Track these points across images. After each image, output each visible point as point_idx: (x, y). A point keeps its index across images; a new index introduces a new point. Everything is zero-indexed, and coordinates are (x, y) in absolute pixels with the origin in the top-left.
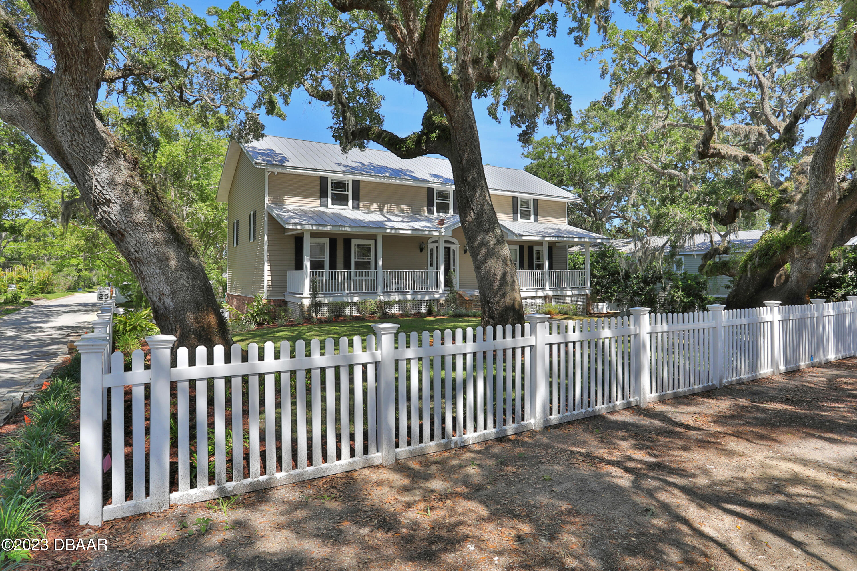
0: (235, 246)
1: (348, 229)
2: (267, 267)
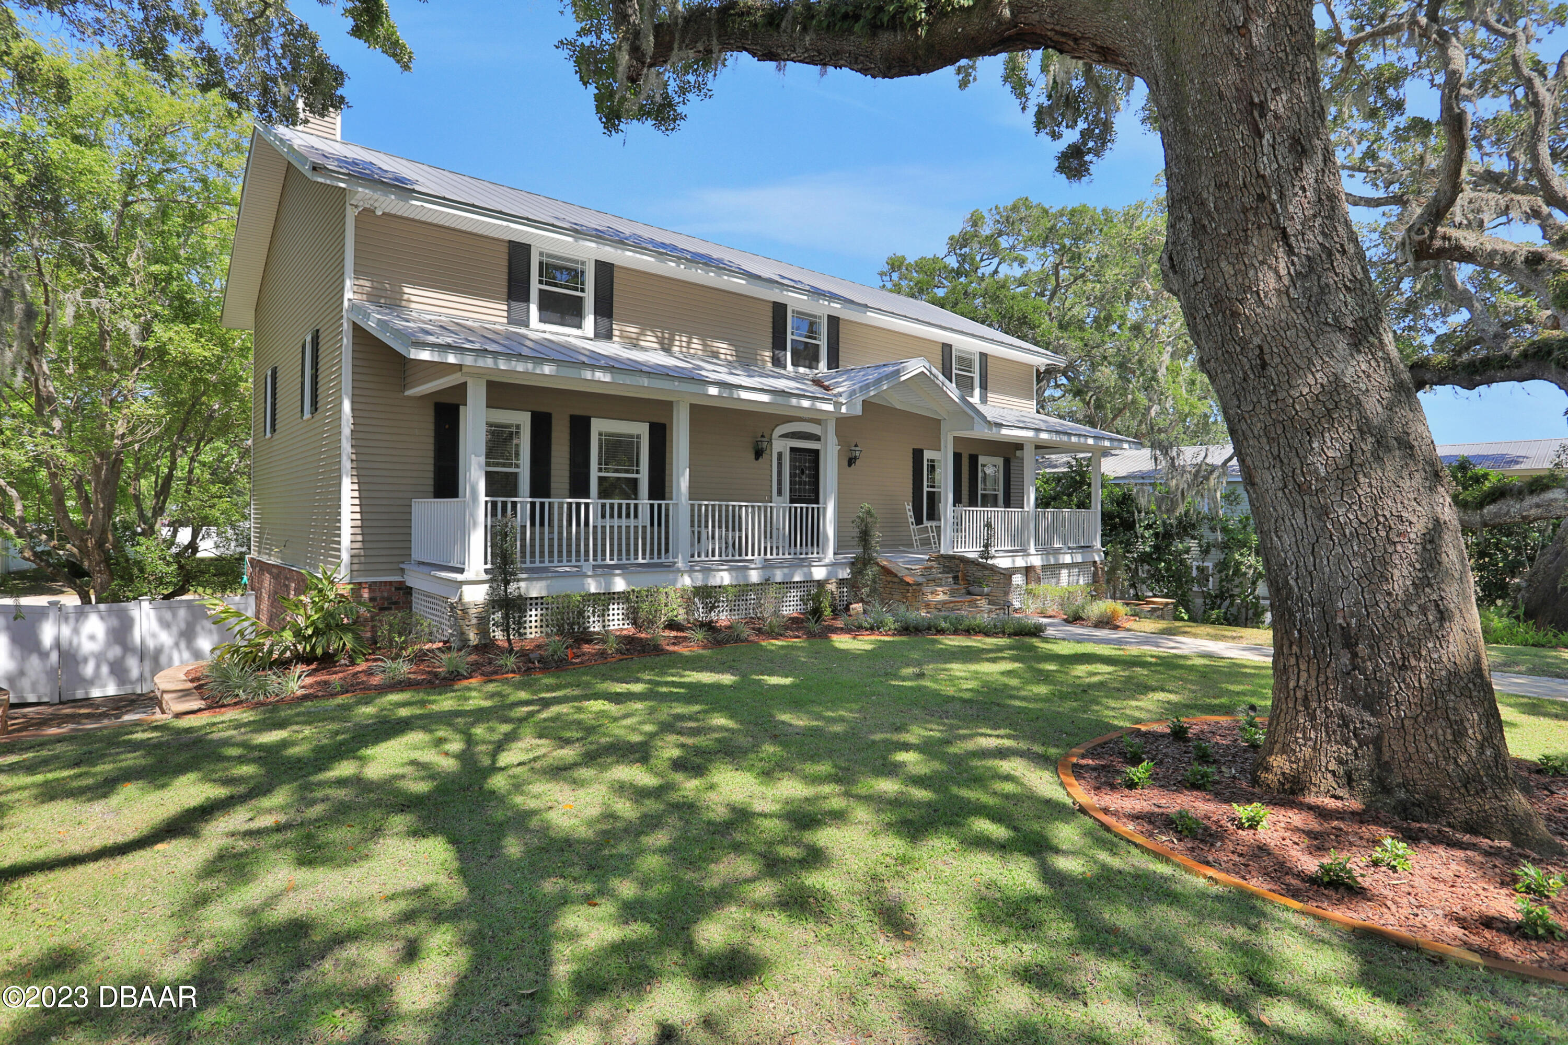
0: (268, 435)
2: (348, 490)
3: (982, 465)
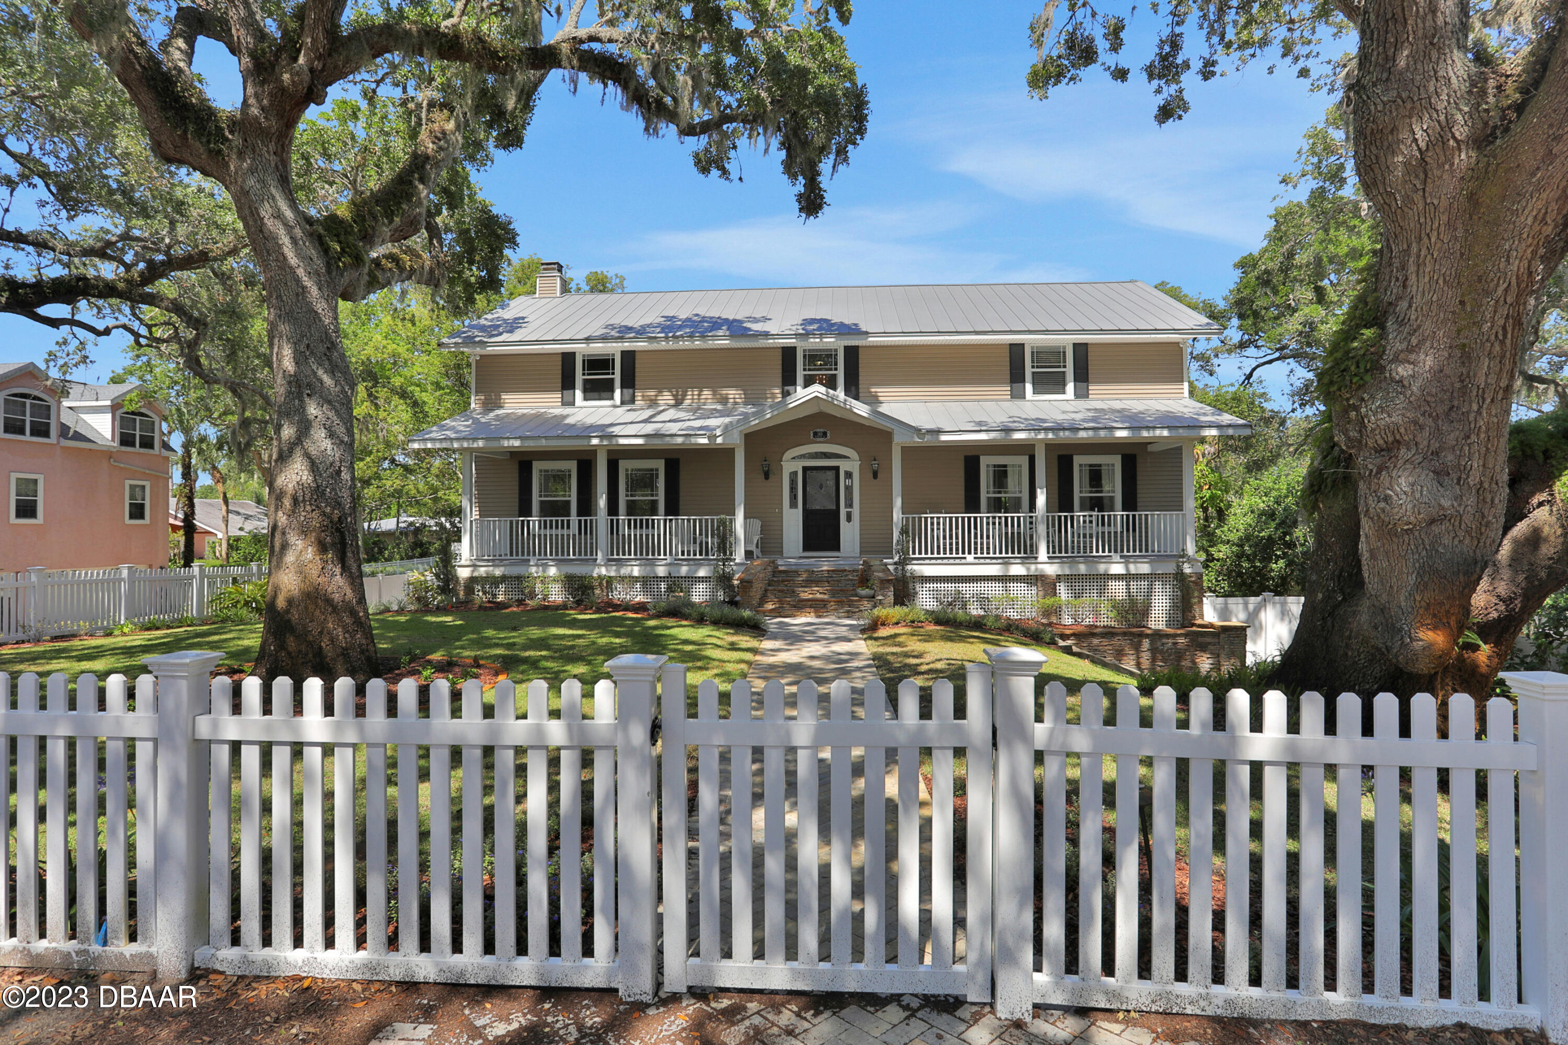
1: (517, 443)
3: (1081, 465)
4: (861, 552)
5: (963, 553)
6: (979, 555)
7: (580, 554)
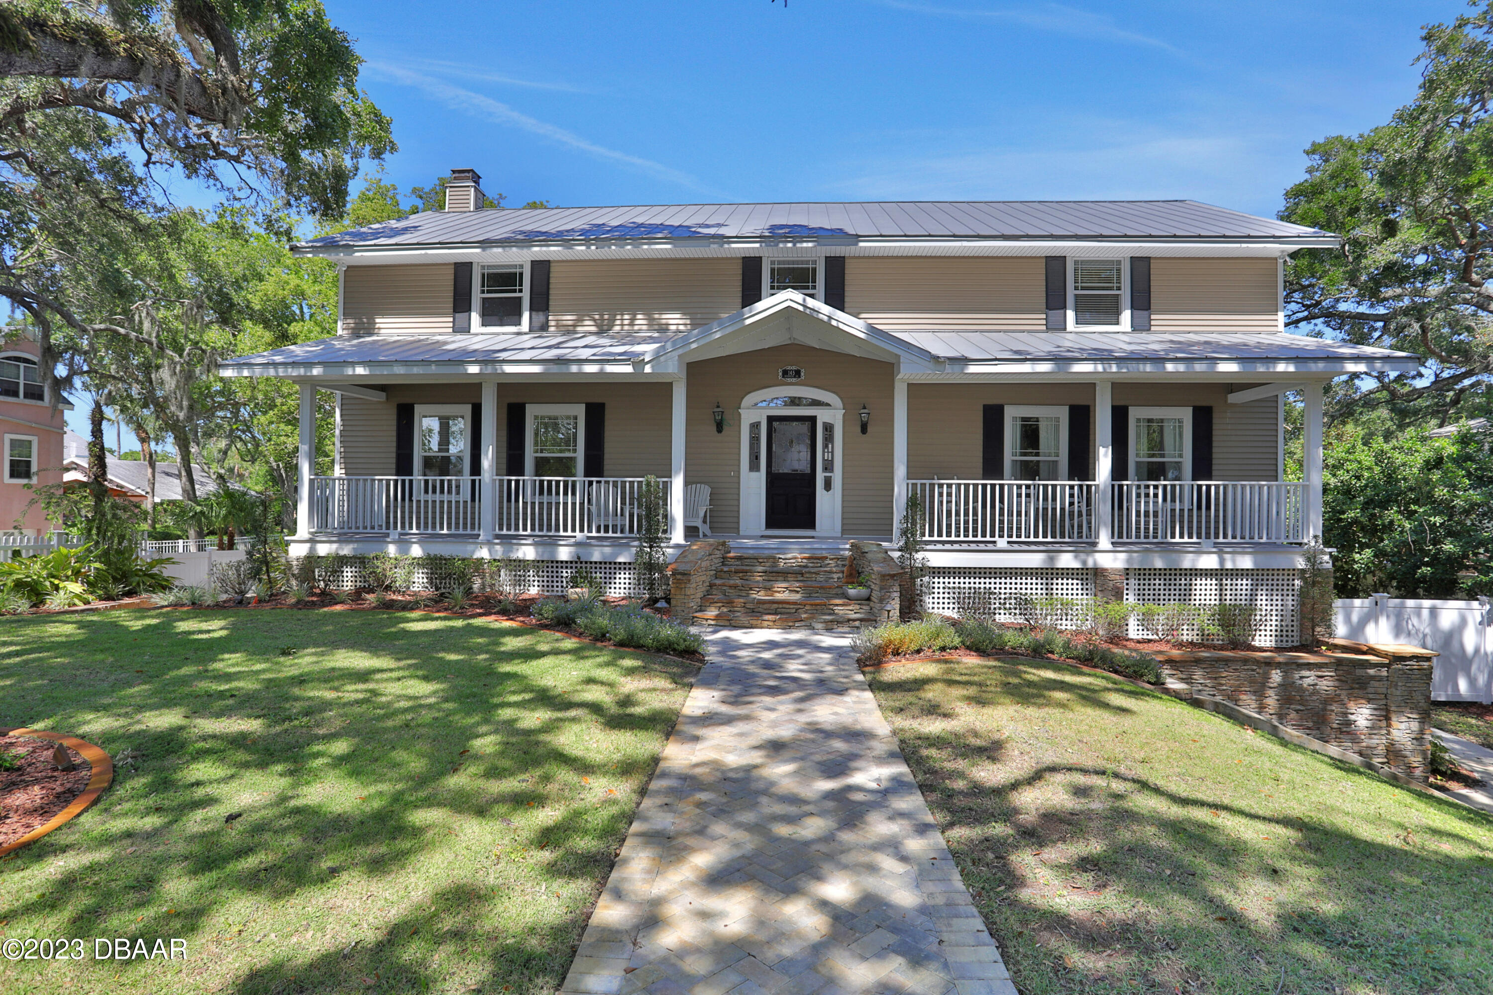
3: (1138, 420)
4: (844, 531)
5: (992, 535)
6: (1014, 539)
7: (457, 527)
